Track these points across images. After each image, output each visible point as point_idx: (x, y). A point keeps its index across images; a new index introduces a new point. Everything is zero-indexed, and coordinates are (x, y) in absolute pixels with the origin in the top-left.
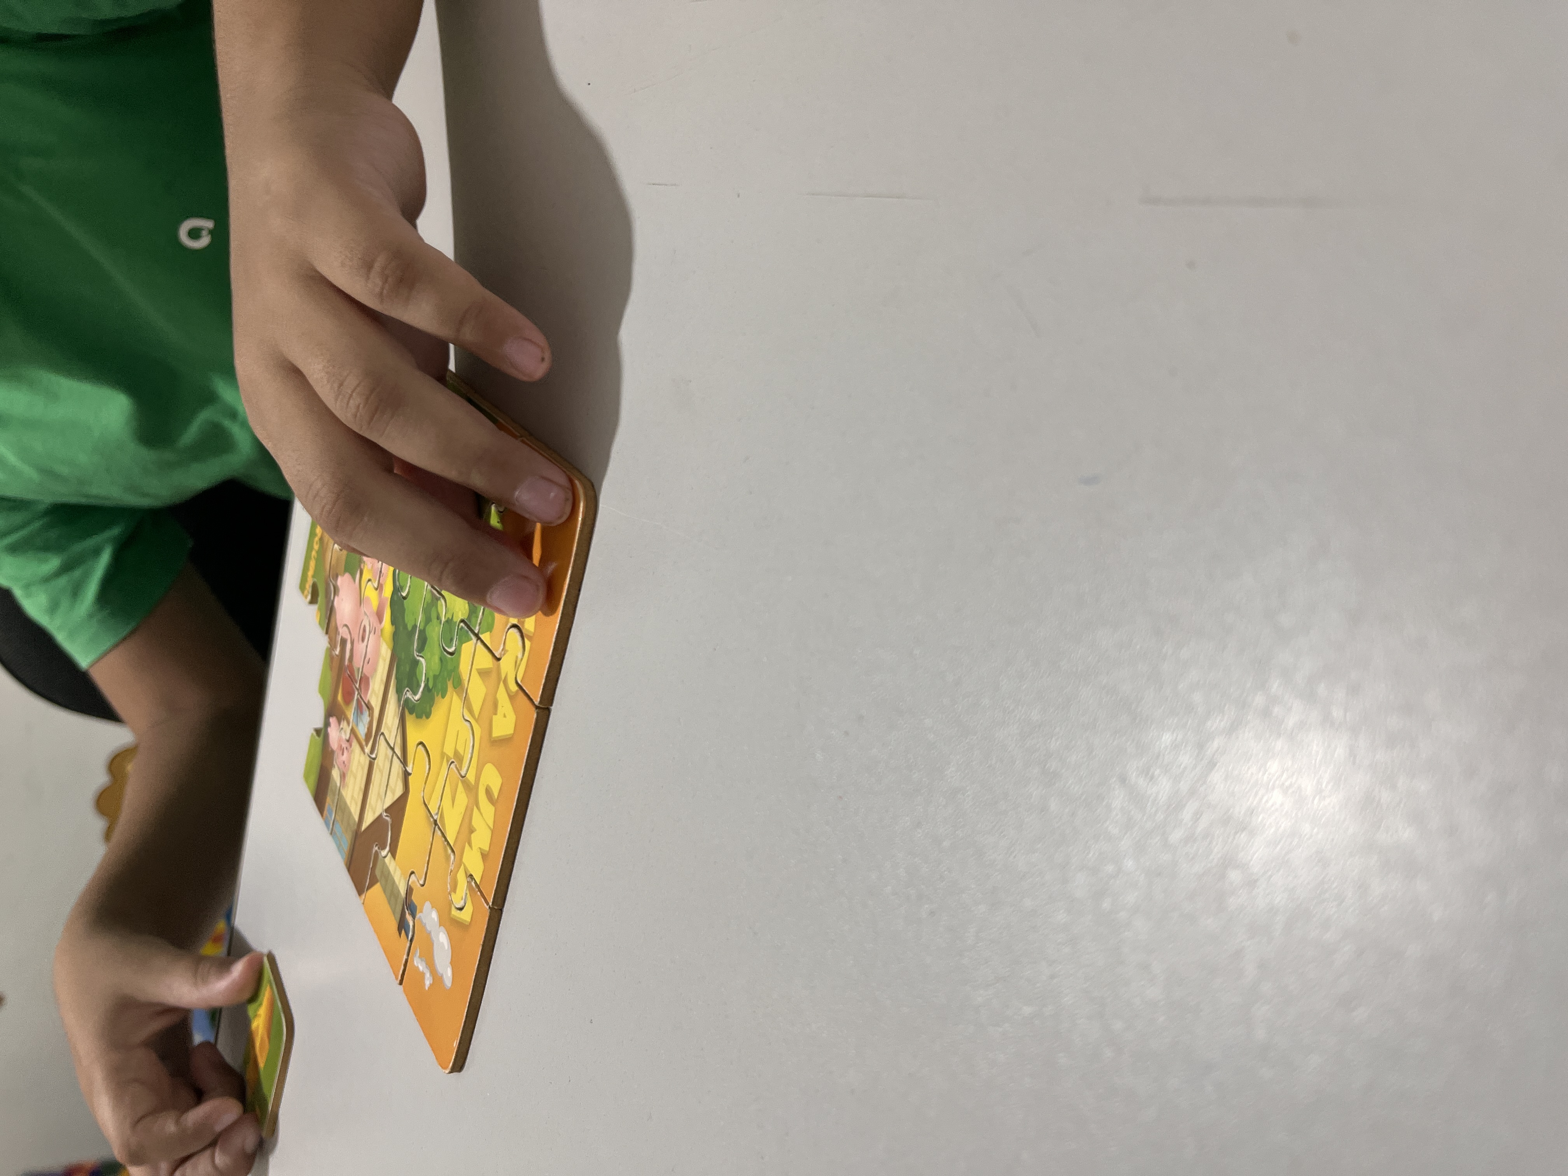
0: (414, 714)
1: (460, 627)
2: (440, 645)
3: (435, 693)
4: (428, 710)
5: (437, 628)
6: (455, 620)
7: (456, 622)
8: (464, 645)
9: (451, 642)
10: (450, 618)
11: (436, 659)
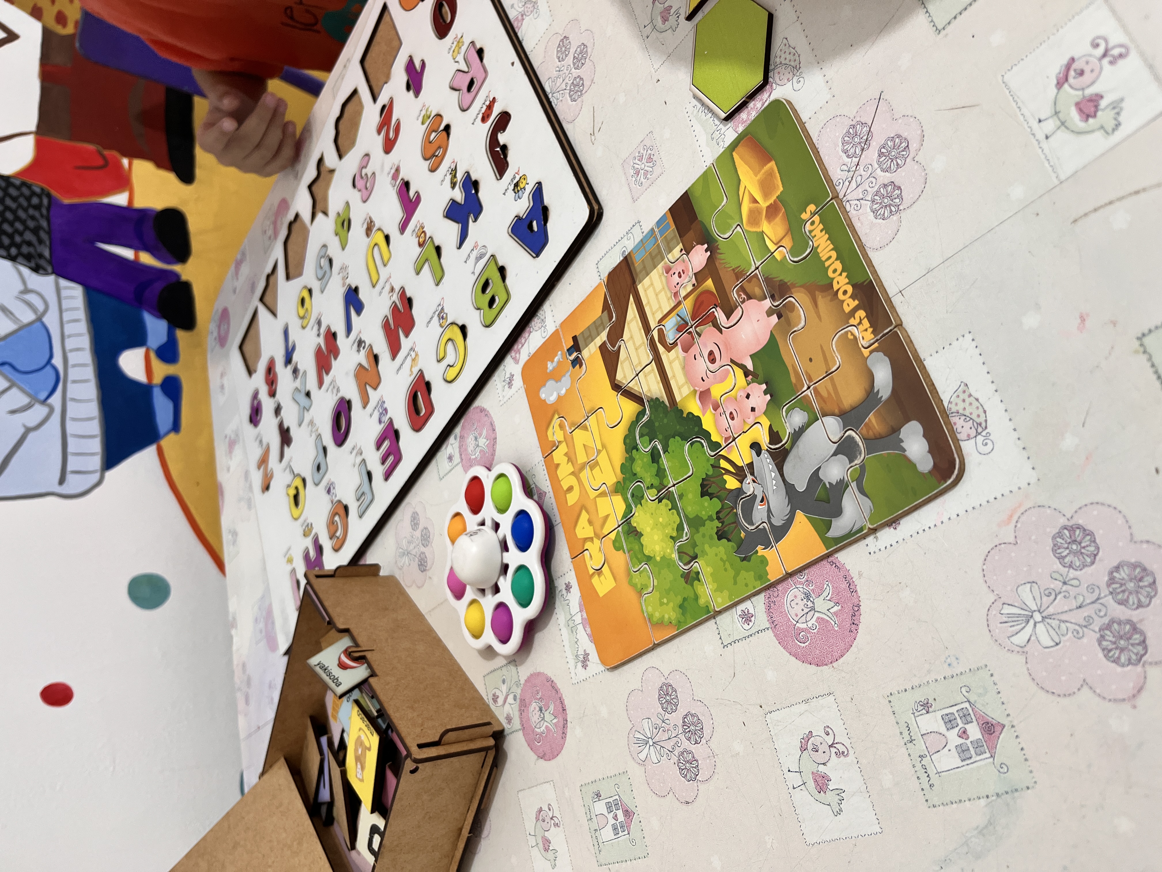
8: (625, 507)
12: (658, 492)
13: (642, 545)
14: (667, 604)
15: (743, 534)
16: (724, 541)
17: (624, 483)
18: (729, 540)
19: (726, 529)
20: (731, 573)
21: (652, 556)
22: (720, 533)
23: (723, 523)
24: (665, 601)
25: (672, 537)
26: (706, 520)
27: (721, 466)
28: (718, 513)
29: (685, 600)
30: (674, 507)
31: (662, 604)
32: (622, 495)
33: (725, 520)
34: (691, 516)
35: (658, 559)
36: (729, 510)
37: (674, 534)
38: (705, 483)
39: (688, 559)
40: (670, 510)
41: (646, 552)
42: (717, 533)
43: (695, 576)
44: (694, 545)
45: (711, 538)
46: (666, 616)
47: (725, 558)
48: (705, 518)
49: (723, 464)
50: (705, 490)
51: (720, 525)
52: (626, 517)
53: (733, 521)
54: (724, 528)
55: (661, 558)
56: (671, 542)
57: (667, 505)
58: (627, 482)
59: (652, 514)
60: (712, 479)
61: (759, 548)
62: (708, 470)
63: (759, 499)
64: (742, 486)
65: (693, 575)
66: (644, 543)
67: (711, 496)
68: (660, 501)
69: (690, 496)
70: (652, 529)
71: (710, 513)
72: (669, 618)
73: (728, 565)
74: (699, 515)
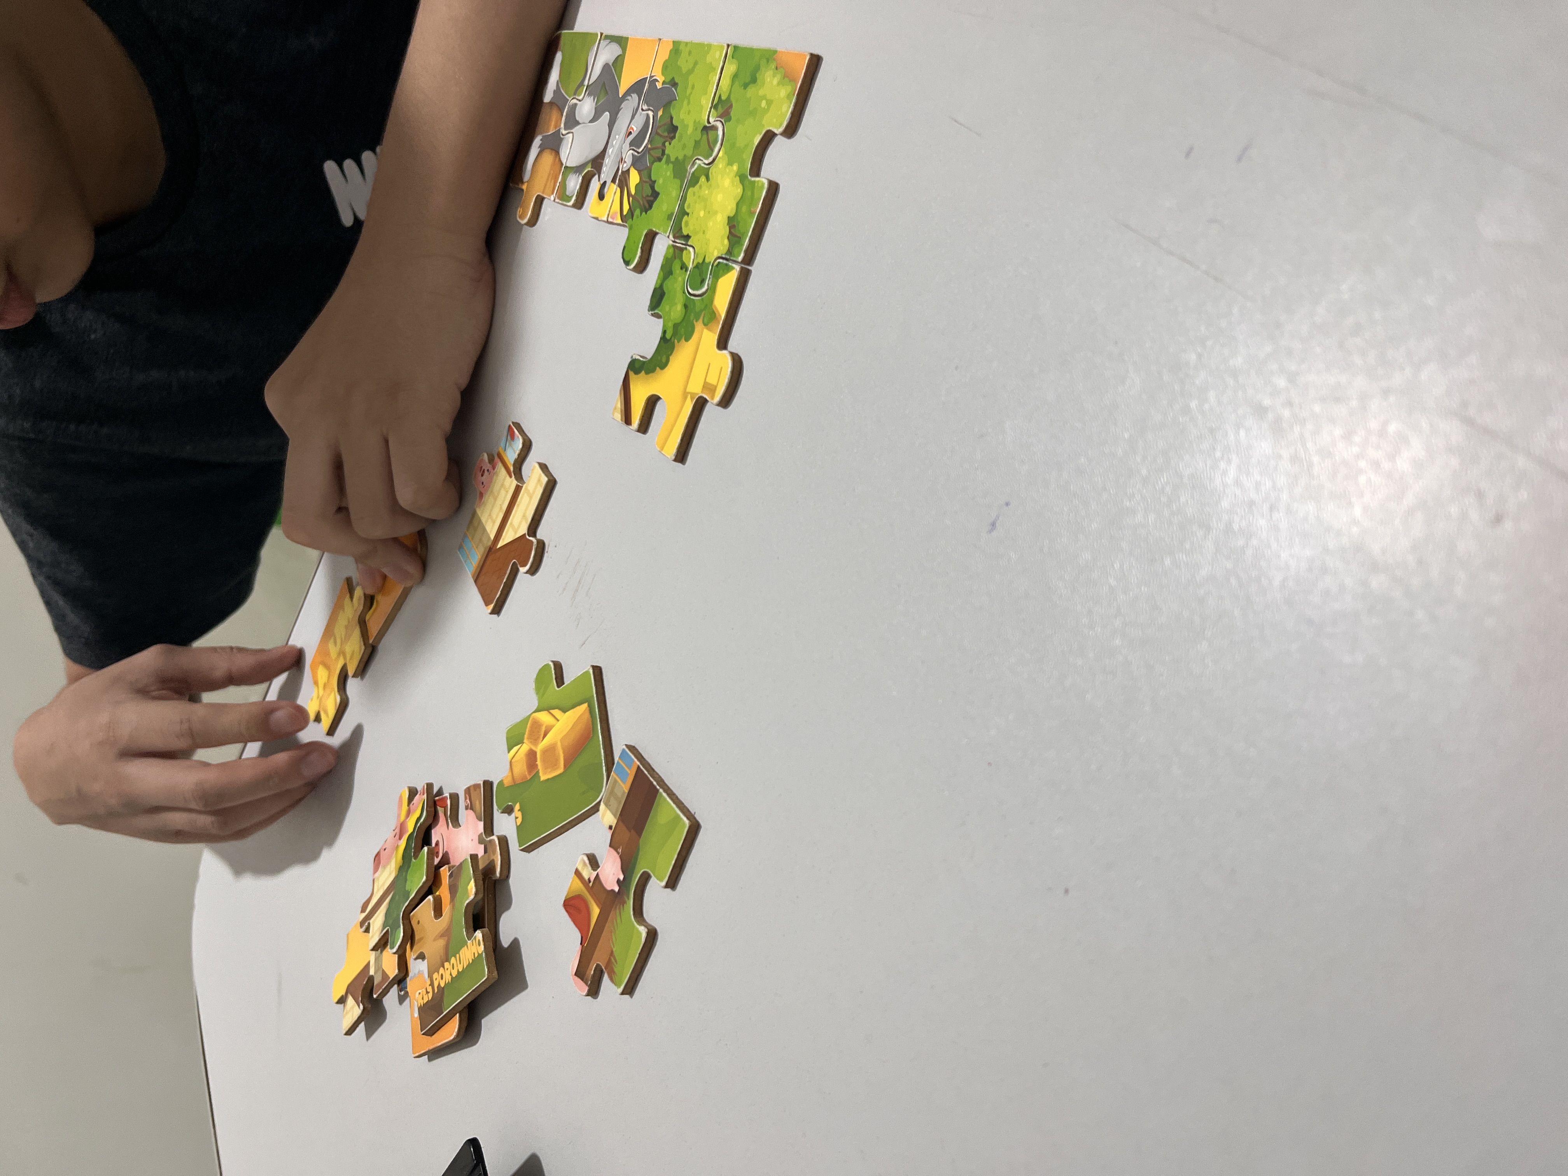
0: (643, 372)
1: (715, 264)
2: (684, 292)
3: (676, 341)
4: (664, 360)
5: (680, 279)
6: (707, 260)
7: (710, 262)
8: (720, 280)
9: (701, 284)
10: (701, 261)
11: (679, 307)
12: (682, 250)
13: (738, 204)
14: (764, 97)
15: (660, 113)
16: (675, 123)
17: (701, 311)
18: (672, 118)
19: (666, 134)
20: (692, 79)
21: (738, 178)
22: (672, 135)
23: (664, 144)
24: (764, 104)
25: (708, 179)
26: (672, 163)
27: (628, 208)
28: (660, 160)
29: (746, 86)
30: (683, 213)
31: (769, 103)
32: (712, 300)
33: (660, 145)
34: (678, 181)
35: (735, 167)
36: (651, 152)
37: (703, 179)
38: (647, 205)
39: (711, 133)
40: (688, 214)
41: (739, 190)
42: (674, 137)
43: (720, 106)
44: (697, 143)
45: (681, 137)
46: (775, 82)
47: (685, 102)
48: (671, 166)
49: (626, 208)
50: (652, 199)
51: (667, 144)
52: (726, 265)
53: (657, 137)
54: (667, 137)
55: (732, 165)
56: (712, 174)
57: (687, 224)
58: (697, 309)
59: (704, 233)
60: (642, 203)
61: (659, 85)
62: (638, 217)
63: (631, 137)
64: (631, 166)
65: (720, 110)
66: (734, 206)
67: (652, 184)
68: (688, 237)
69: (665, 207)
70: (716, 213)
71: (665, 166)
72: (774, 77)
73: (689, 91)
74: (672, 176)
